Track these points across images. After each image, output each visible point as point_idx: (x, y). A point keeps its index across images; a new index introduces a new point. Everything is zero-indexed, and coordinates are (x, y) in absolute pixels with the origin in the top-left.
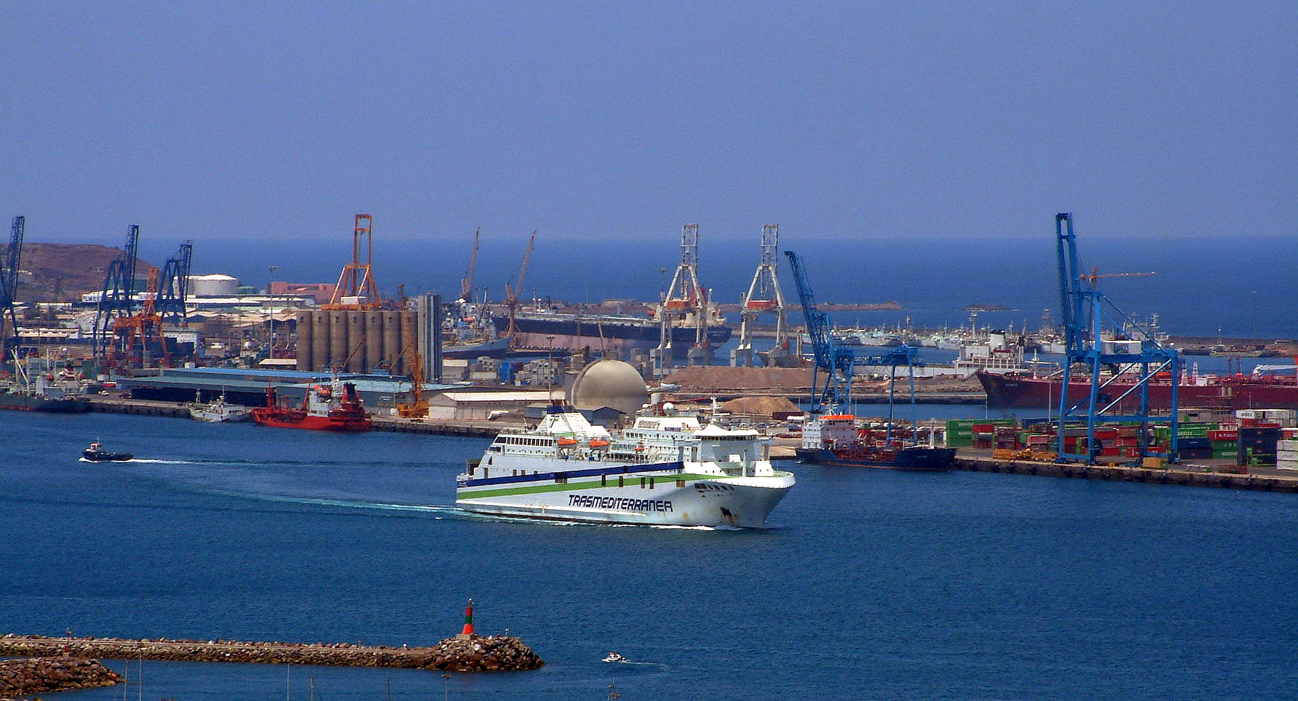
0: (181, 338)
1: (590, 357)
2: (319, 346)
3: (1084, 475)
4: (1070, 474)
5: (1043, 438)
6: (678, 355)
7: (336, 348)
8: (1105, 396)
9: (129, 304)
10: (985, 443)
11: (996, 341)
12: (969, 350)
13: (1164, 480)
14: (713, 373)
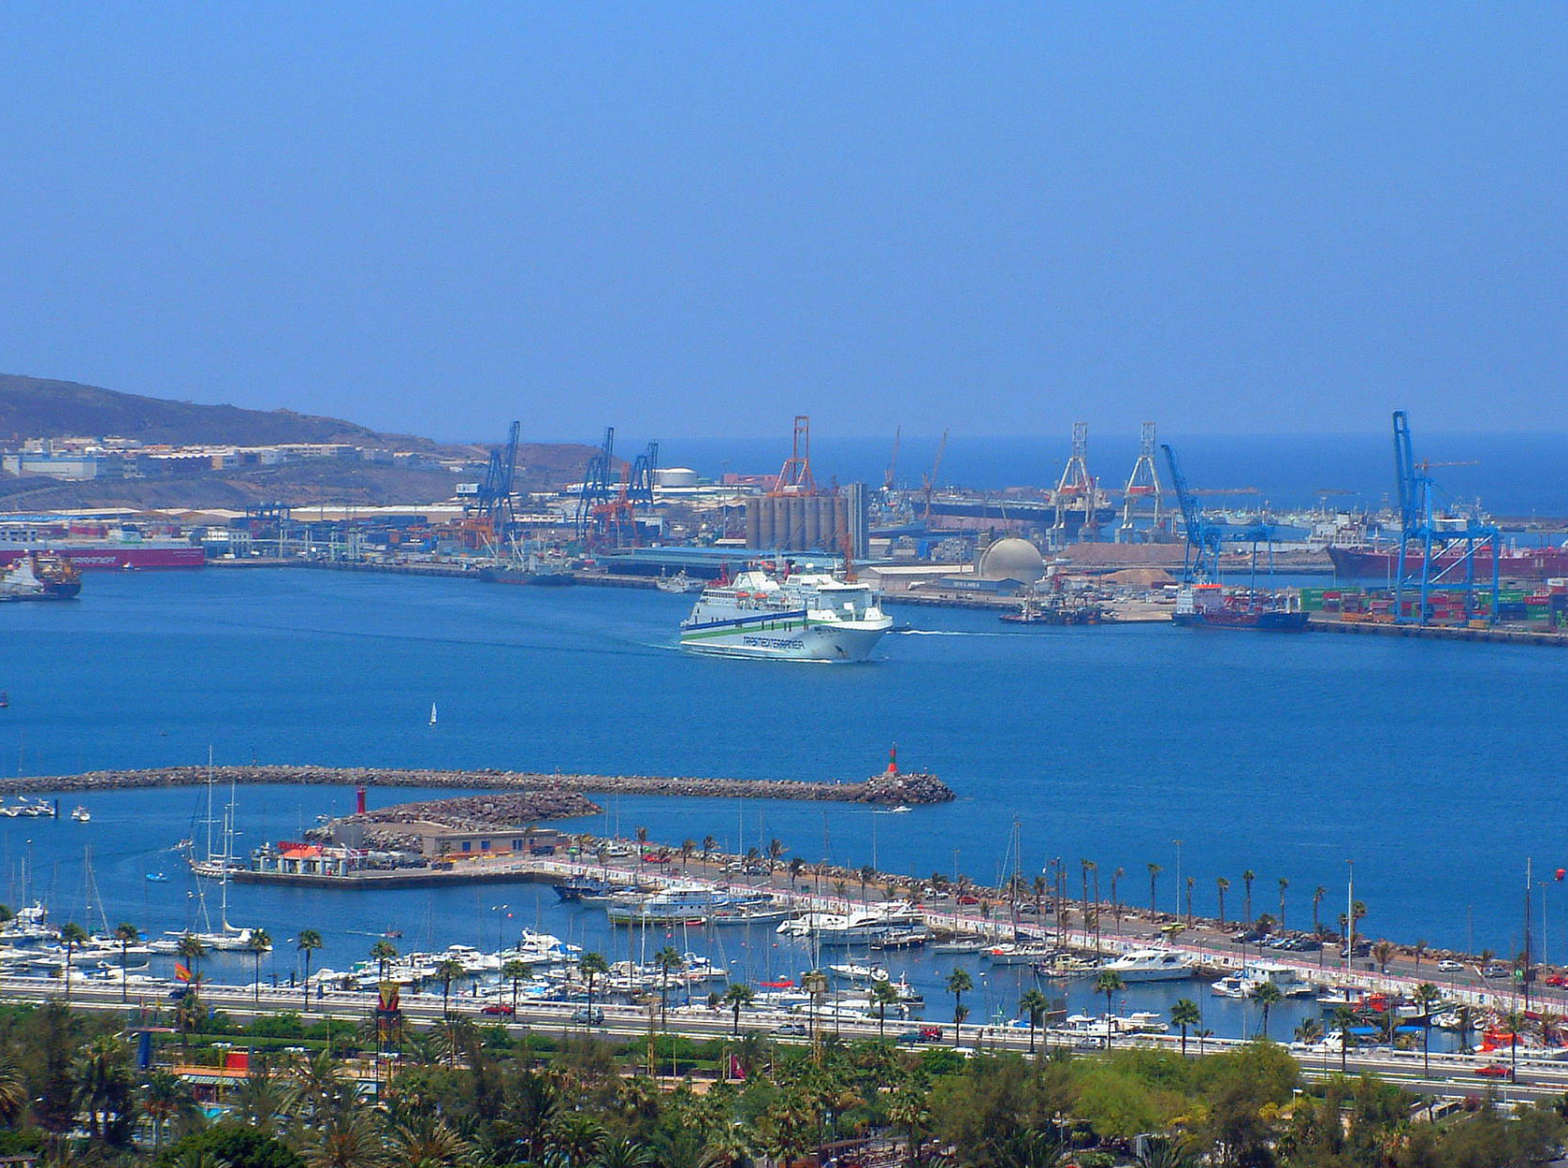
0: (649, 522)
1: (994, 536)
2: (764, 529)
3: (1419, 634)
4: (1406, 634)
5: (1382, 603)
6: (1070, 533)
7: (780, 530)
8: (1436, 567)
9: (605, 494)
11: (1342, 520)
12: (1320, 528)
13: (1487, 639)
14: (1101, 548)
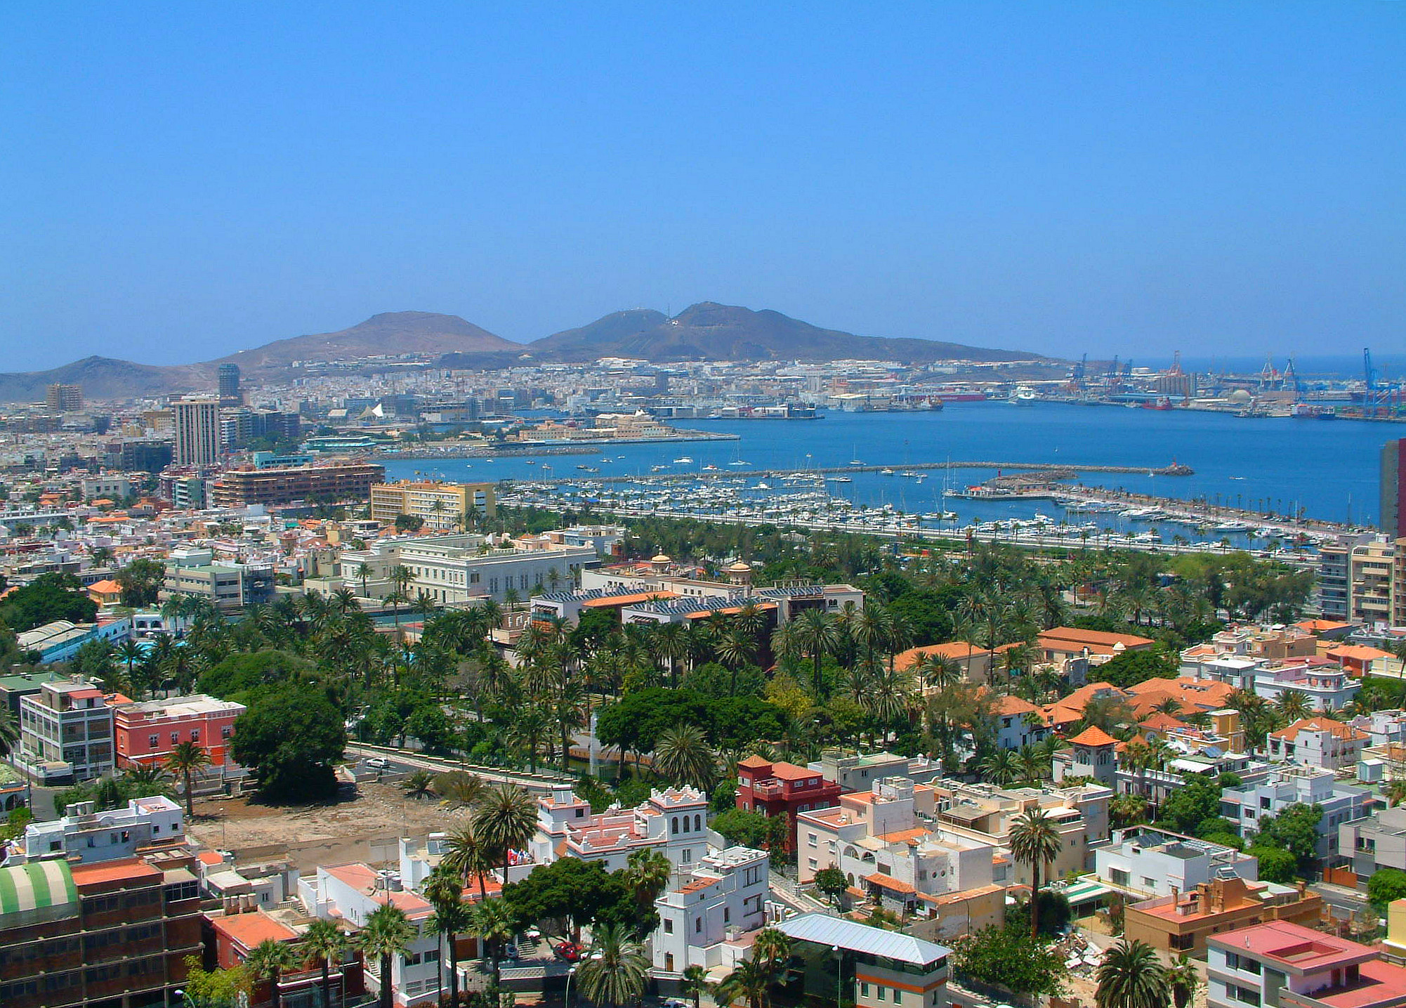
1: (1235, 389)
2: (1163, 387)
3: (1371, 420)
4: (1367, 420)
5: (1361, 410)
7: (1168, 388)
8: (1378, 399)
10: (1345, 412)
13: (1394, 422)
14: (1275, 393)
